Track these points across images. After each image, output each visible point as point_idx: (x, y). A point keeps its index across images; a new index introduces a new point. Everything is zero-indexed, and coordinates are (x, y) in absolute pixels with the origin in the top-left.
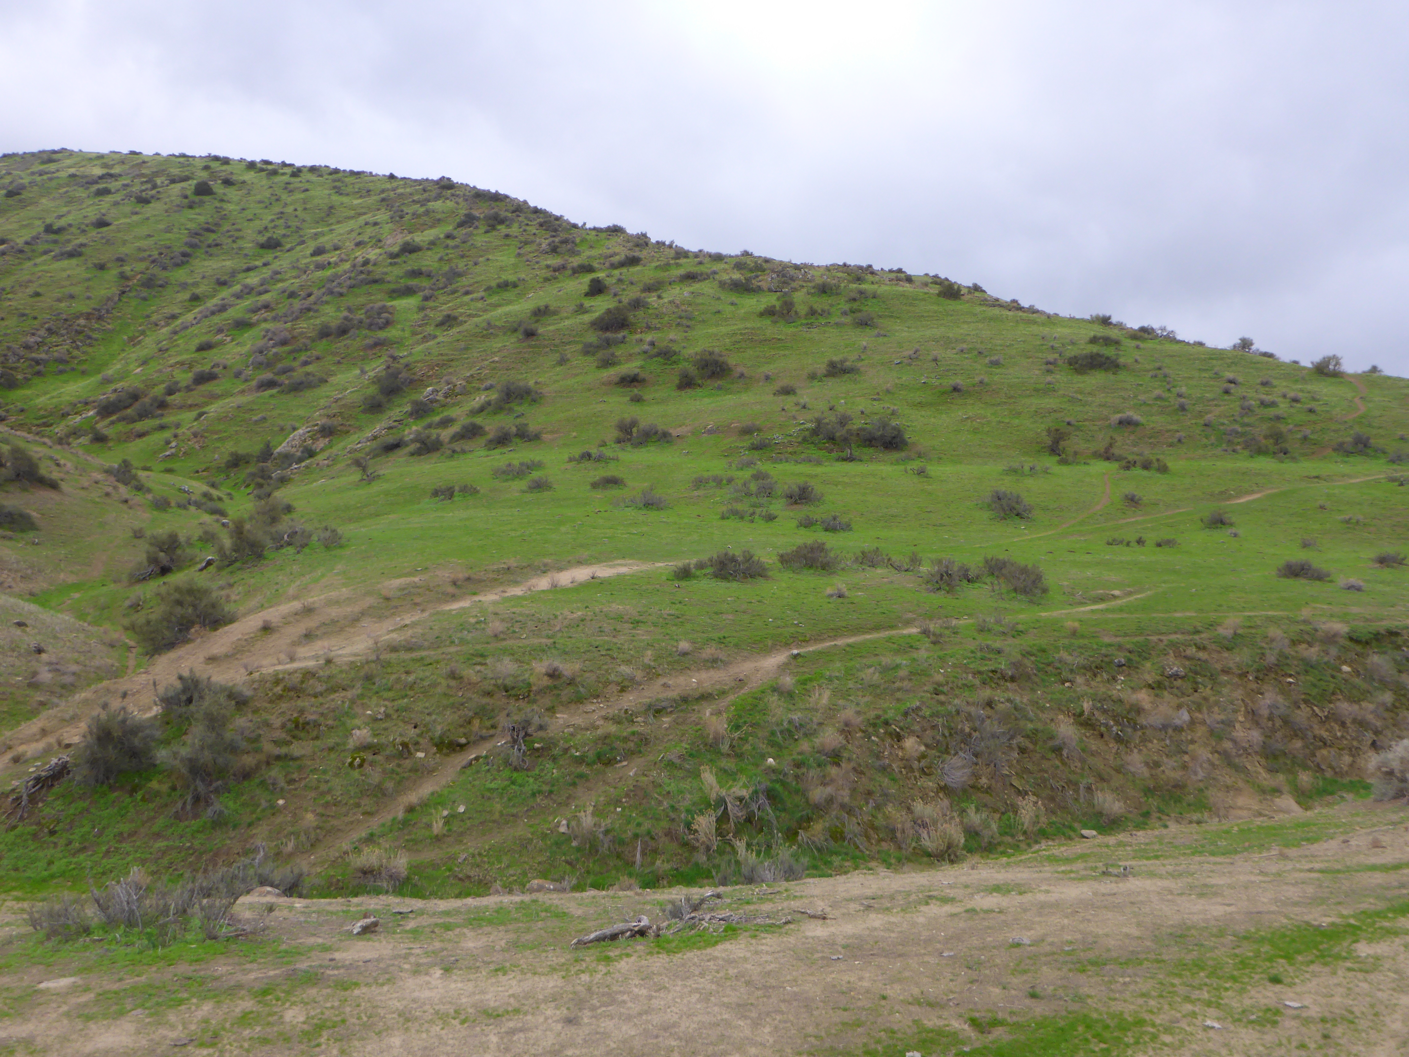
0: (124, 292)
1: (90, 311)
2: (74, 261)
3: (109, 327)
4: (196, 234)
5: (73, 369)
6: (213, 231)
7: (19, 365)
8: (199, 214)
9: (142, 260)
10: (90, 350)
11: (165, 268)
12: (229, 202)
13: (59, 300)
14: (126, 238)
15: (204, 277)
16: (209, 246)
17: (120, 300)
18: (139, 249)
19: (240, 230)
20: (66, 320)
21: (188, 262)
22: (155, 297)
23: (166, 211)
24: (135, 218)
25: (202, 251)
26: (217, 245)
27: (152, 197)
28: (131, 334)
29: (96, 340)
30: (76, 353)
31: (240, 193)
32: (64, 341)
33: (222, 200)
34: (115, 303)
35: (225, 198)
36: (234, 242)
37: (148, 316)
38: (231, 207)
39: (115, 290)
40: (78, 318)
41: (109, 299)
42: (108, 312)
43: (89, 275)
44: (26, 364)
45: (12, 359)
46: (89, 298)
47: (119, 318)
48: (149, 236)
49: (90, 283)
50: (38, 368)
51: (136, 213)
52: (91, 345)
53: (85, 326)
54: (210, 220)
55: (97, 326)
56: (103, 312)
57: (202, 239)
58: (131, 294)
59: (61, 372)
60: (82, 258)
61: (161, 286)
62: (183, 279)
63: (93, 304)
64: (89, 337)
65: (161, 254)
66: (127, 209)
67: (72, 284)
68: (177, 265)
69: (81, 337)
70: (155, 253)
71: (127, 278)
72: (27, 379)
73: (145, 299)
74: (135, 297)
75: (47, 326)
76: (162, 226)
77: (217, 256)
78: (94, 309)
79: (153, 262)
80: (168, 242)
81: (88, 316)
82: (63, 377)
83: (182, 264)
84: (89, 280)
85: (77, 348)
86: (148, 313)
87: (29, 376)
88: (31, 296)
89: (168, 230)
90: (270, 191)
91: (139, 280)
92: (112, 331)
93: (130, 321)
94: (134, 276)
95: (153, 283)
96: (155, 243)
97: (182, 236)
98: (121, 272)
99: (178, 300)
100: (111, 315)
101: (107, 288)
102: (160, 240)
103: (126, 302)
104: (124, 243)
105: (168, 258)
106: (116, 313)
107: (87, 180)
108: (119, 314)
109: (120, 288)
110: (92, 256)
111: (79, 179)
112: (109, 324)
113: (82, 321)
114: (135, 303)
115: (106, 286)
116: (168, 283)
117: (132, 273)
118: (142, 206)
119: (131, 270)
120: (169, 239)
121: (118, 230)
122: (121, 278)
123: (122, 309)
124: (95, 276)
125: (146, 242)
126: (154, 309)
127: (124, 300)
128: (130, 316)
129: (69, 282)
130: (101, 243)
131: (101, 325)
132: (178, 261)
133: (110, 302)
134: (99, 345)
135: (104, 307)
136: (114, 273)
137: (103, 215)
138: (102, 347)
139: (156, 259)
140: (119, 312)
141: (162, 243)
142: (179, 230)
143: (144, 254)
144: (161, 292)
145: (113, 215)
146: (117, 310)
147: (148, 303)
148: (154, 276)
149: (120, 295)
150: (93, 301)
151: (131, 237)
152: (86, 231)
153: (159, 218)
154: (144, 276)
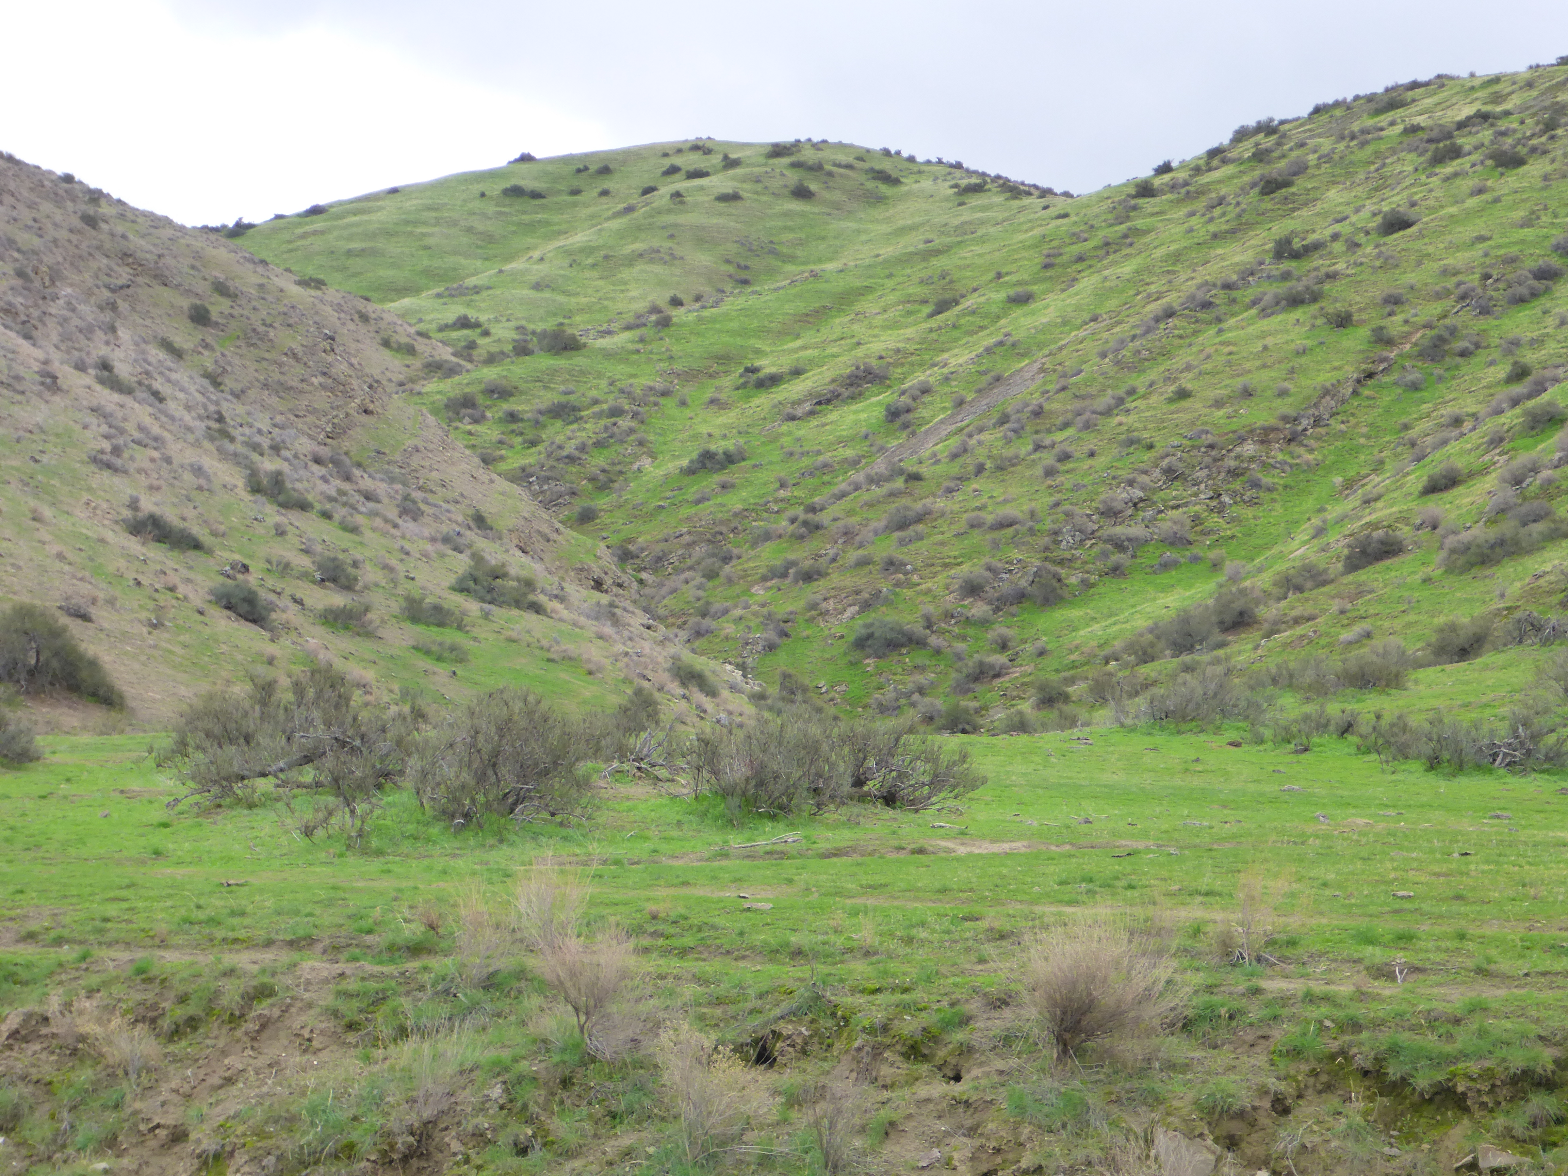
0: (1370, 375)
1: (1272, 421)
2: (1299, 313)
3: (1310, 457)
5: (1196, 559)
7: (1077, 553)
9: (1439, 296)
10: (1249, 513)
11: (1485, 311)
13: (1218, 404)
14: (1431, 249)
17: (1355, 393)
18: (1445, 272)
20: (1211, 446)
21: (1548, 290)
22: (1440, 379)
23: (1546, 178)
24: (1472, 202)
27: (1533, 150)
28: (1352, 473)
29: (1270, 489)
30: (1214, 521)
32: (1196, 495)
34: (1343, 402)
37: (1406, 427)
39: (1351, 372)
40: (1242, 440)
41: (1326, 392)
42: (1317, 422)
43: (1309, 343)
44: (1093, 552)
45: (1067, 539)
46: (1283, 393)
47: (1342, 434)
48: (1482, 239)
49: (1303, 360)
50: (1117, 558)
51: (1480, 191)
52: (1253, 502)
53: (1252, 459)
55: (1280, 457)
56: (1305, 422)
58: (1386, 379)
59: (1166, 566)
60: (1314, 308)
61: (1464, 354)
62: (1516, 333)
63: (1285, 407)
64: (1256, 484)
65: (1487, 277)
66: (1466, 184)
67: (1264, 366)
68: (1520, 301)
69: (1237, 485)
70: (1473, 279)
71: (1389, 342)
72: (1086, 585)
73: (1415, 387)
74: (1395, 383)
75: (1164, 463)
76: (1520, 214)
78: (1285, 419)
79: (1463, 297)
80: (1514, 250)
81: (1265, 436)
82: (1164, 578)
83: (1535, 295)
84: (1303, 352)
85: (1221, 510)
86: (1404, 419)
87: (1093, 578)
88: (1170, 400)
89: (1527, 223)
91: (1416, 344)
92: (1312, 468)
93: (1362, 440)
94: (1406, 336)
95: (1447, 347)
96: (1486, 255)
97: (1554, 232)
98: (1381, 328)
99: (1484, 383)
100: (1322, 430)
101: (1335, 368)
102: (1499, 247)
103: (1369, 398)
104: (1419, 263)
105: (1501, 285)
106: (1336, 425)
107: (1434, 134)
108: (1343, 427)
109: (1364, 366)
110: (1336, 300)
111: (1421, 134)
112: (1311, 451)
113: (1249, 448)
114: (1386, 398)
115: (1336, 364)
116: (1477, 346)
117: (1406, 328)
118: (1502, 174)
119: (1406, 322)
120: (1522, 242)
121: (1421, 235)
122: (1376, 342)
123: (1353, 415)
124: (1322, 343)
125: (1467, 255)
126: (1426, 408)
127: (1366, 392)
128: (1365, 430)
129: (1258, 363)
130: (1373, 267)
131: (1291, 453)
132: (1523, 291)
133: (1328, 398)
134: (1274, 500)
135: (1310, 412)
136: (1364, 332)
137: (1413, 204)
138: (1277, 506)
139: (1473, 290)
140: (1343, 422)
141: (1502, 252)
142: (1556, 216)
143: (1450, 283)
144: (1457, 367)
145: (1431, 202)
146: (1340, 418)
147: (1418, 395)
148: (1453, 331)
149: (1359, 381)
150: (1290, 400)
151: (1441, 246)
152: (1358, 245)
153: (1525, 196)
154: (1429, 333)
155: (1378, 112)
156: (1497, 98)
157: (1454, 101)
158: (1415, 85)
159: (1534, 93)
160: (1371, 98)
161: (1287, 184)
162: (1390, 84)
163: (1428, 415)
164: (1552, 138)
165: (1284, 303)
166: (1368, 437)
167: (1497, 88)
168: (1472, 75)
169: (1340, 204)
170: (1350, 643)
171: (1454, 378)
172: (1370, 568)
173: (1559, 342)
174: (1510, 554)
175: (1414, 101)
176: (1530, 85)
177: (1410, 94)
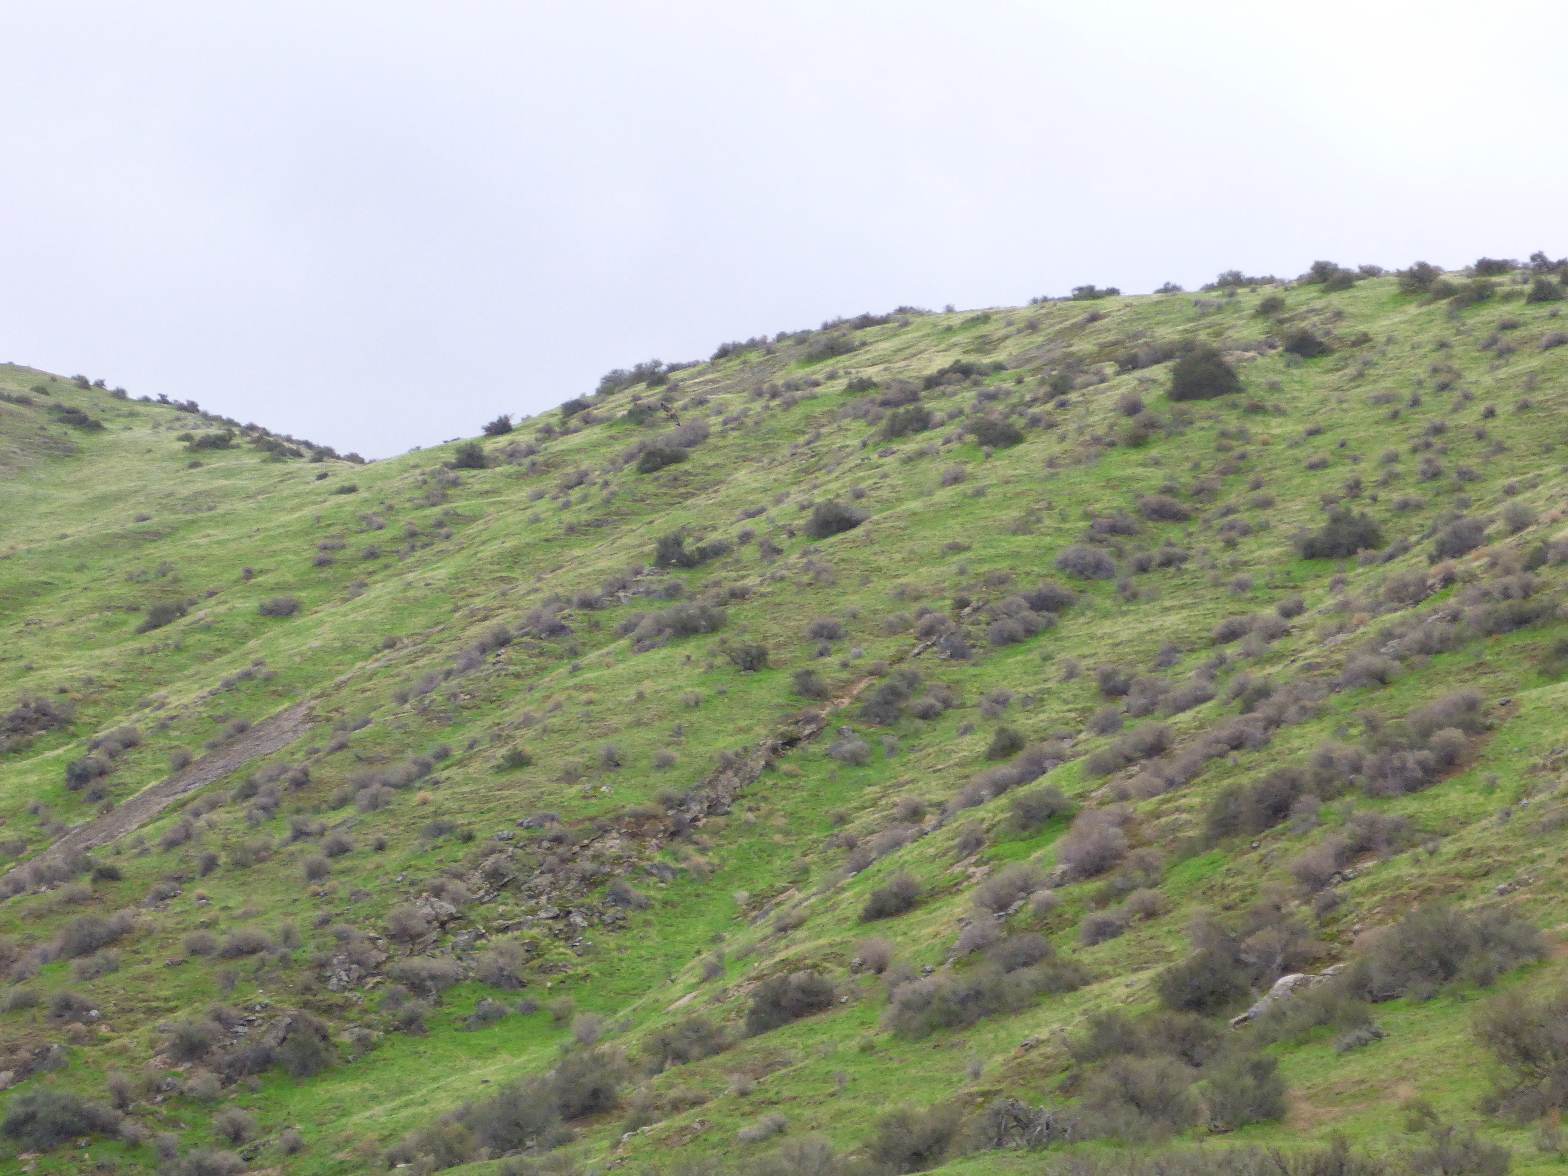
0: (791, 742)
1: (648, 805)
2: (690, 648)
3: (701, 860)
4: (1114, 530)
6: (1179, 517)
7: (354, 996)
8: (1157, 463)
9: (892, 630)
10: (611, 940)
11: (959, 654)
12: (1279, 411)
13: (570, 776)
14: (882, 561)
15: (1071, 674)
16: (1143, 568)
17: (769, 766)
18: (902, 595)
19: (1266, 504)
20: (558, 840)
21: (1050, 624)
22: (892, 751)
23: (1051, 463)
24: (944, 495)
25: (1111, 586)
26: (1168, 562)
27: (1035, 422)
28: (762, 886)
29: (643, 906)
30: (559, 951)
31: (1333, 378)
32: (533, 912)
33: (1255, 409)
34: (752, 780)
35: (1271, 401)
36: (1231, 544)
37: (841, 820)
38: (1278, 427)
39: (764, 736)
40: (603, 832)
41: (727, 764)
42: (713, 808)
43: (704, 691)
44: (378, 995)
45: (339, 975)
46: (665, 764)
47: (748, 828)
48: (956, 548)
49: (696, 717)
50: (412, 1004)
51: (956, 479)
52: (617, 926)
53: (617, 860)
54: (1185, 479)
55: (658, 858)
56: (695, 808)
57: (1128, 544)
58: (815, 748)
59: (485, 1019)
60: (711, 641)
61: (927, 715)
62: (1005, 686)
63: (667, 784)
64: (621, 899)
65: (962, 604)
66: (935, 469)
67: (638, 723)
68: (1009, 640)
69: (594, 899)
71: (820, 694)
72: (365, 1045)
74: (828, 755)
75: (489, 863)
76: (1013, 514)
77: (1153, 597)
78: (667, 801)
79: (928, 632)
80: (1003, 566)
81: (637, 827)
82: (483, 1037)
83: (1031, 632)
84: (695, 704)
85: (569, 936)
86: (840, 808)
87: (376, 1035)
88: (499, 770)
89: (1022, 527)
90: (1437, 358)
91: (858, 699)
92: (705, 876)
93: (778, 838)
94: (846, 685)
95: (903, 705)
96: (962, 572)
97: (1061, 541)
98: (809, 673)
99: (955, 758)
100: (721, 821)
101: (741, 730)
102: (981, 561)
103: (790, 775)
104: (865, 581)
105: (983, 617)
106: (741, 814)
107: (891, 394)
108: (750, 816)
109: (782, 728)
110: (744, 630)
111: (872, 394)
112: (704, 850)
113: (613, 844)
114: (814, 776)
115: (742, 723)
116: (947, 704)
117: (845, 675)
118: (988, 456)
119: (845, 665)
120: (1015, 554)
121: (869, 541)
122: (800, 693)
123: (765, 799)
124: (722, 693)
125: (935, 571)
126: (871, 792)
127: (785, 766)
128: (781, 822)
129: (629, 718)
130: (798, 584)
131: (675, 854)
132: (1013, 625)
133: (730, 773)
134: (647, 923)
135: (704, 792)
136: (783, 679)
137: (859, 495)
138: (653, 932)
139: (942, 621)
140: (750, 809)
141: (985, 568)
142: (1064, 519)
143: (910, 610)
144: (917, 734)
145: (885, 493)
146: (746, 803)
147: (860, 772)
148: (912, 681)
149: (774, 750)
150: (675, 774)
151: (898, 556)
152: (778, 551)
153: (1019, 489)
154: (879, 683)
155: (812, 358)
156: (985, 345)
157: (922, 346)
158: (866, 322)
159: (1038, 339)
160: (802, 338)
161: (678, 458)
162: (830, 318)
163: (874, 803)
164: (1063, 405)
165: (668, 631)
166: (787, 833)
167: (984, 329)
168: (950, 310)
169: (754, 490)
170: (753, 1140)
171: (912, 749)
172: (786, 1029)
173: (1066, 702)
174: (988, 1013)
175: (864, 344)
176: (1032, 327)
177: (859, 335)
